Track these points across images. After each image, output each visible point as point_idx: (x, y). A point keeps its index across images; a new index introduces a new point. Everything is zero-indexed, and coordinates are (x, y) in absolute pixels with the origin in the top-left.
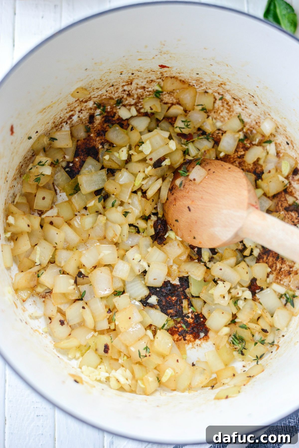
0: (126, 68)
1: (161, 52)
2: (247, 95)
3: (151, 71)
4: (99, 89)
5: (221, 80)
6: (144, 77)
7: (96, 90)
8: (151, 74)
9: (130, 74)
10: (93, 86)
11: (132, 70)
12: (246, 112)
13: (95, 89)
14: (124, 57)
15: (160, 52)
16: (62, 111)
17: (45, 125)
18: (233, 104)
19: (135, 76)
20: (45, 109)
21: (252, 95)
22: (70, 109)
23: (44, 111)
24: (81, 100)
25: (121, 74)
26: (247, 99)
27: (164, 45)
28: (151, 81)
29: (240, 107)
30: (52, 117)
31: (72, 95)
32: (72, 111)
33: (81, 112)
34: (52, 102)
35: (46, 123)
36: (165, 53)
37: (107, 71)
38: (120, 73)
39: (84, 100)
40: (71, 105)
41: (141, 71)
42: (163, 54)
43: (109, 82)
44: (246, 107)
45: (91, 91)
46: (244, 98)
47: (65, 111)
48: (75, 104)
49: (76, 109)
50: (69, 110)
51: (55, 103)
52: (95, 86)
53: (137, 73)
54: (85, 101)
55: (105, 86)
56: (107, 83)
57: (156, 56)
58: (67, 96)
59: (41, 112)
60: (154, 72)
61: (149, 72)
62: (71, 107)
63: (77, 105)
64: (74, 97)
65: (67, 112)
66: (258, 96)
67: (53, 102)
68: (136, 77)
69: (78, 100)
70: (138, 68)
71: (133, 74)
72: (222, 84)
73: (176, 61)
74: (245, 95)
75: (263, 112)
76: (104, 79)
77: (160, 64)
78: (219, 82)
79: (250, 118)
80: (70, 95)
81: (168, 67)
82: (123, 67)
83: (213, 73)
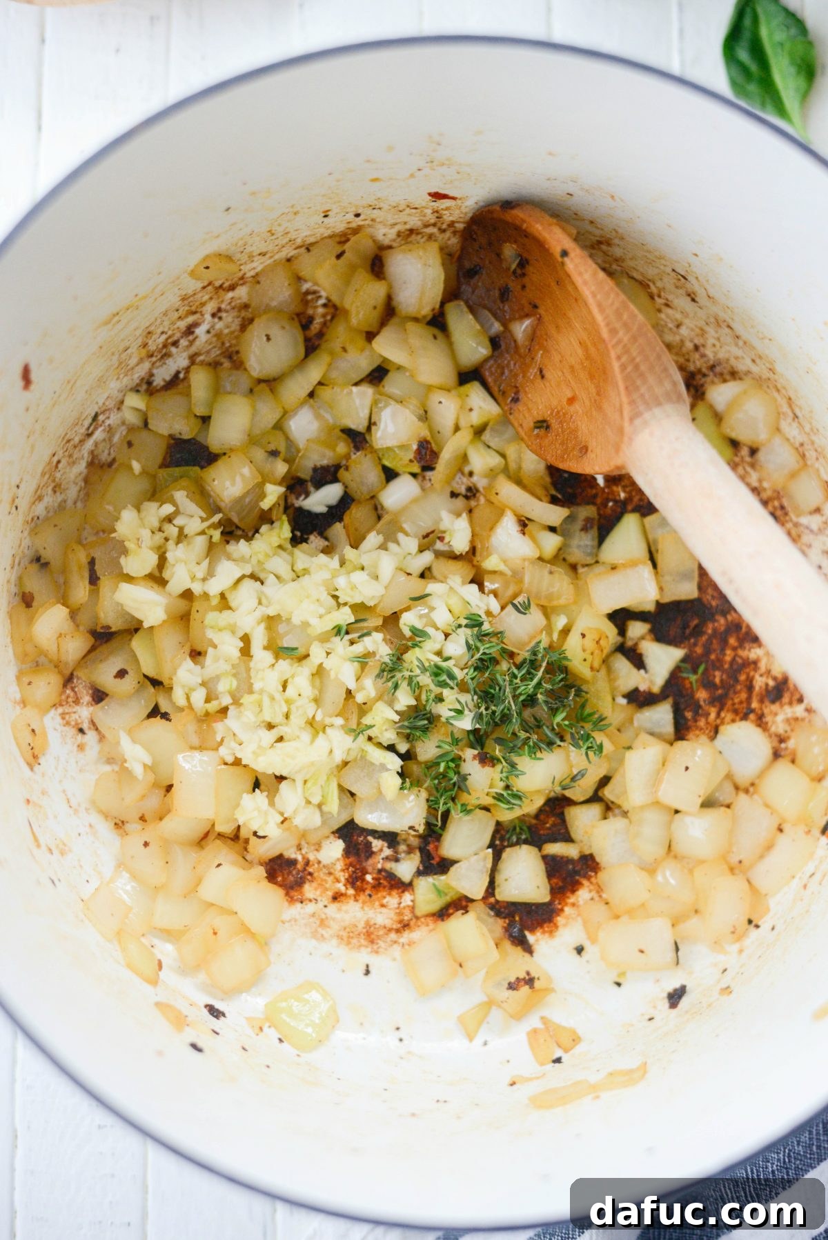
0: (339, 202)
1: (432, 162)
2: (669, 274)
3: (408, 206)
4: (267, 256)
6: (389, 223)
7: (260, 257)
8: (409, 215)
9: (350, 217)
10: (249, 249)
11: (357, 206)
12: (668, 316)
13: (254, 254)
14: (330, 174)
15: (429, 160)
16: (165, 314)
17: (120, 355)
19: (366, 220)
20: (118, 314)
21: (683, 273)
22: (187, 308)
23: (116, 318)
24: (217, 284)
25: (326, 216)
26: (668, 282)
27: (439, 144)
30: (138, 333)
31: (193, 274)
32: (194, 313)
33: (219, 314)
34: (136, 295)
35: (121, 348)
36: (442, 164)
37: (286, 211)
38: (323, 215)
39: (226, 285)
40: (191, 299)
41: (380, 209)
42: (437, 166)
43: (293, 237)
44: (669, 303)
45: (244, 261)
46: (661, 279)
47: (176, 313)
48: (200, 295)
49: (204, 309)
50: (185, 312)
51: (145, 297)
52: (254, 248)
53: (369, 212)
54: (230, 286)
55: (283, 247)
56: (288, 239)
57: (419, 170)
58: (178, 278)
59: (107, 323)
60: (416, 208)
61: (401, 209)
62: (191, 304)
63: (206, 297)
64: (197, 279)
65: (180, 317)
66: (697, 278)
67: (140, 296)
68: (367, 222)
69: (210, 284)
70: (371, 201)
71: (357, 215)
73: (475, 184)
74: (664, 272)
75: (712, 320)
76: (279, 230)
77: (433, 191)
78: (592, 237)
80: (186, 275)
81: (454, 198)
82: (330, 198)
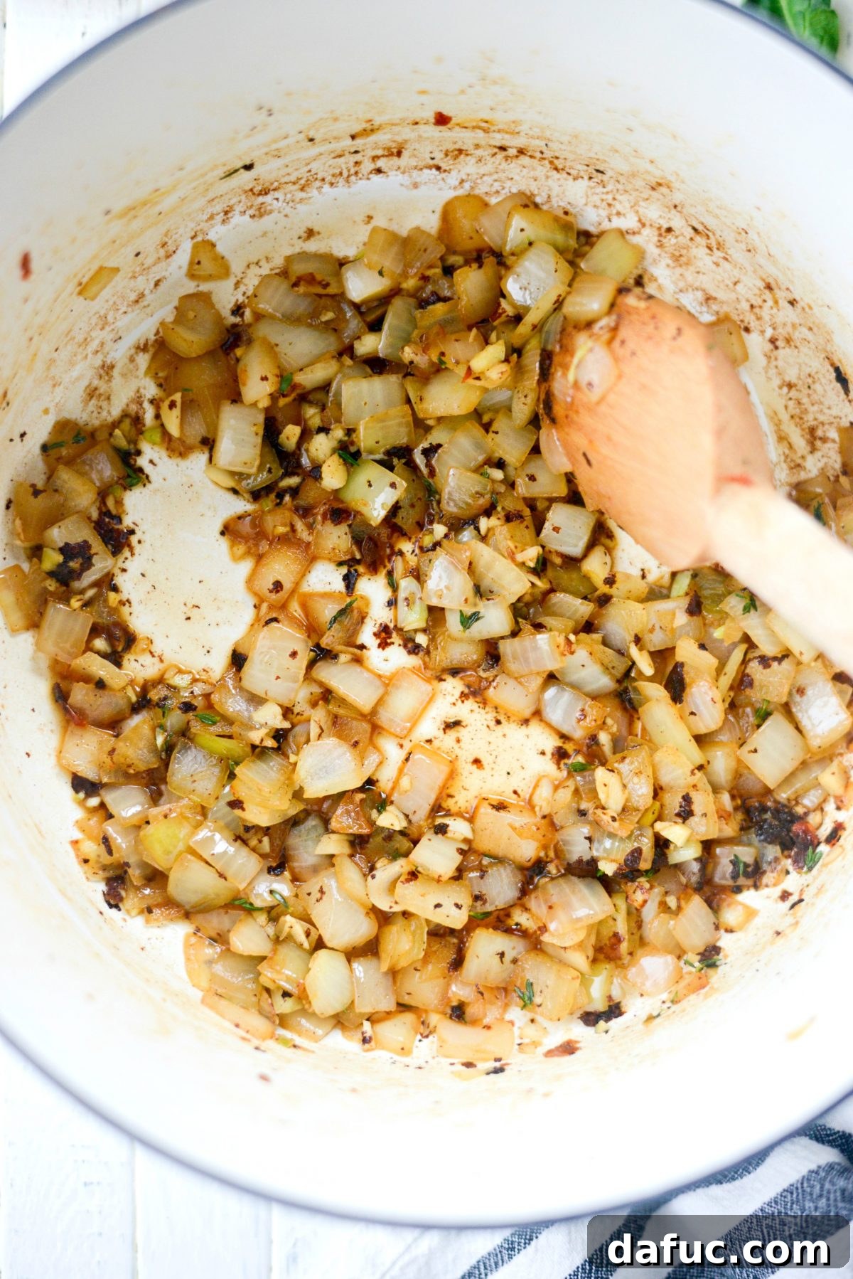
1: (484, 79)
5: (658, 173)
14: (373, 82)
15: (481, 77)
18: (690, 244)
20: (134, 209)
27: (492, 61)
28: (456, 152)
29: (711, 255)
36: (495, 83)
37: (325, 116)
42: (490, 84)
44: (727, 257)
57: (470, 86)
59: (121, 217)
66: (758, 233)
72: (660, 185)
74: (725, 224)
78: (652, 178)
79: (734, 291)
83: (635, 151)
